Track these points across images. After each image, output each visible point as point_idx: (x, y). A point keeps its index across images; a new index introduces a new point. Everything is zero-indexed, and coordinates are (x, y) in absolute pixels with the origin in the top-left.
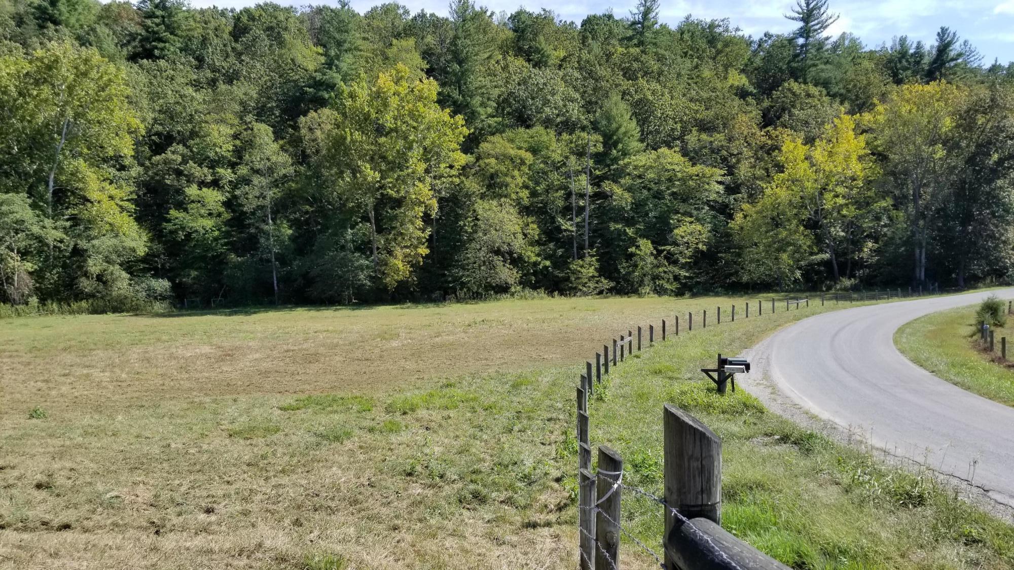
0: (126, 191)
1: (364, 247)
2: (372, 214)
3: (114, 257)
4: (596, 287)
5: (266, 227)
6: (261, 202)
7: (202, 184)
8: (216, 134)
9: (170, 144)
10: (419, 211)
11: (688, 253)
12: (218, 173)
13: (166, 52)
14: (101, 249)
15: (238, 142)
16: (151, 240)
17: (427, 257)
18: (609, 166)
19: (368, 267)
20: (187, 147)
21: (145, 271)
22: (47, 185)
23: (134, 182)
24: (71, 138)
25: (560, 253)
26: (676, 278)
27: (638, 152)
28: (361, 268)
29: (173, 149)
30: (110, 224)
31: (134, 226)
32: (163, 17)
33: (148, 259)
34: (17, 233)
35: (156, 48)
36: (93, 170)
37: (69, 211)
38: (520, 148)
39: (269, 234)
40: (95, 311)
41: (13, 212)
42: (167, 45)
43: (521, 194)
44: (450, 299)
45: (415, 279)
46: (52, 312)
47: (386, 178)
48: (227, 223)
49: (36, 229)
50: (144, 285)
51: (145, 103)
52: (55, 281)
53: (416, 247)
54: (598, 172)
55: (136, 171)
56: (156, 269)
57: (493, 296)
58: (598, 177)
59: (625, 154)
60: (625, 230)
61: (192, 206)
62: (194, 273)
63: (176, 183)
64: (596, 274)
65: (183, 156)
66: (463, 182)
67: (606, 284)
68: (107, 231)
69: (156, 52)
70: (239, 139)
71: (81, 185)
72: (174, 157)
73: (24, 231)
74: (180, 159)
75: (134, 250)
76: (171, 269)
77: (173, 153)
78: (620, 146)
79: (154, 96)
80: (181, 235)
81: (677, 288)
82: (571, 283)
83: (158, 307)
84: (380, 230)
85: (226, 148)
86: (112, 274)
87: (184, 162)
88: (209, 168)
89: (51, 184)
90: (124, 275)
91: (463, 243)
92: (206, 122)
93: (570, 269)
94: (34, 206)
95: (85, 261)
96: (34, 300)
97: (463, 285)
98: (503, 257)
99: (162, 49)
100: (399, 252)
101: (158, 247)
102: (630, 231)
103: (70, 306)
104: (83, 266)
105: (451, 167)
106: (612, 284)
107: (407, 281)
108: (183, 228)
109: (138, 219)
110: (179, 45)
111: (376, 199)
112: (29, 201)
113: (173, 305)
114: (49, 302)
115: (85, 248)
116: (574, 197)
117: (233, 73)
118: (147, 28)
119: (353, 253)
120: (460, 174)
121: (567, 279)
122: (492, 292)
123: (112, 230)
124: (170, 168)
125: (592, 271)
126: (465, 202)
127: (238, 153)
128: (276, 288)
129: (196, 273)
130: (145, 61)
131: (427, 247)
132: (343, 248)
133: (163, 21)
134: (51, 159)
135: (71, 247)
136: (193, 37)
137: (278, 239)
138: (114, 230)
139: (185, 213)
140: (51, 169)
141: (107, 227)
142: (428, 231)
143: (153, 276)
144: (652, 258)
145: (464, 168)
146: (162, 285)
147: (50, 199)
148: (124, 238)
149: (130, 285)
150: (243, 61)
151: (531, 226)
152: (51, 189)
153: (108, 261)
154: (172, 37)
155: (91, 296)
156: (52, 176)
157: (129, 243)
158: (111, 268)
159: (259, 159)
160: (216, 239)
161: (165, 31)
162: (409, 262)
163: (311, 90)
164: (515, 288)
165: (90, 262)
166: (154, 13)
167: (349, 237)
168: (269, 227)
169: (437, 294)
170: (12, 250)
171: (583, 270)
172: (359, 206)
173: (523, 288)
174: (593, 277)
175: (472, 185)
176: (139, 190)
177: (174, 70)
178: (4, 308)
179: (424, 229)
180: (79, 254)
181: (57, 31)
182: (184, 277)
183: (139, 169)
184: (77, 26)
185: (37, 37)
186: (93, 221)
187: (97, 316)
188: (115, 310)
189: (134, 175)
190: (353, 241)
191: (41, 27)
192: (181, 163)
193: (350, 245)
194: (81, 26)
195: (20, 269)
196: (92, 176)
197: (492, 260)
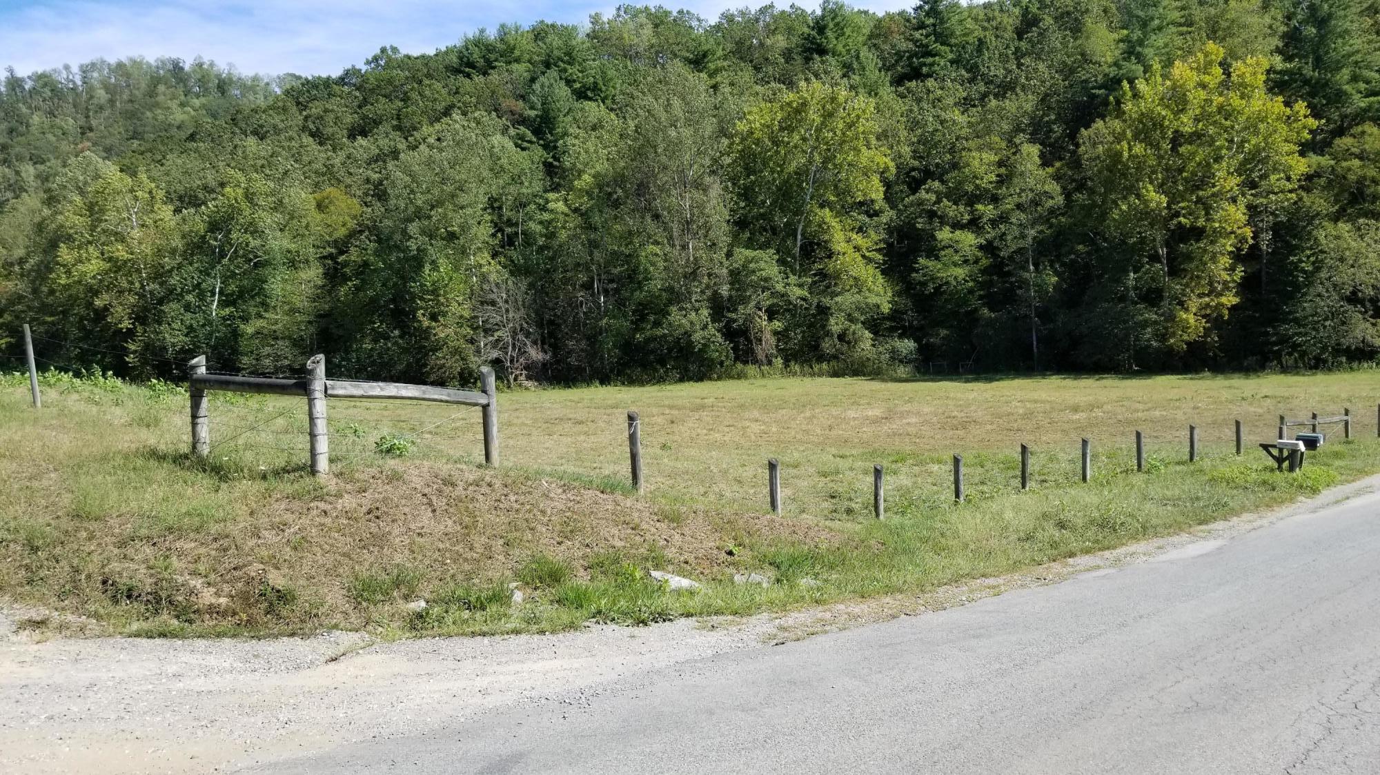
0: (871, 241)
1: (1152, 297)
2: (1163, 251)
3: (856, 314)
5: (1026, 275)
6: (1022, 244)
7: (957, 226)
8: (976, 163)
9: (926, 181)
10: (1229, 245)
12: (977, 210)
13: (936, 68)
14: (844, 307)
15: (1003, 170)
16: (899, 294)
17: (1233, 309)
19: (1156, 322)
20: (942, 182)
21: (892, 330)
22: (795, 238)
23: (884, 229)
24: (819, 184)
28: (1145, 324)
29: (927, 186)
30: (854, 278)
31: (880, 279)
32: (934, 25)
33: (895, 315)
34: (763, 292)
35: (925, 64)
36: (838, 219)
37: (817, 266)
39: (1029, 284)
40: (835, 374)
41: (761, 270)
42: (937, 58)
44: (1271, 368)
45: (1216, 339)
46: (795, 374)
47: (1179, 203)
48: (984, 271)
49: (779, 287)
50: (887, 346)
51: (903, 134)
52: (800, 341)
53: (1220, 294)
55: (888, 215)
56: (903, 328)
61: (943, 253)
62: (943, 332)
63: (928, 227)
65: (938, 194)
66: (1301, 199)
68: (851, 286)
69: (925, 70)
70: (1005, 166)
71: (826, 237)
72: (927, 196)
73: (769, 289)
74: (934, 198)
75: (878, 306)
76: (921, 328)
77: (928, 191)
79: (914, 125)
80: (931, 287)
83: (902, 371)
84: (1174, 272)
85: (988, 179)
86: (854, 333)
87: (938, 201)
88: (966, 205)
89: (799, 237)
90: (867, 334)
91: (1297, 287)
92: (970, 150)
94: (781, 262)
95: (827, 320)
96: (779, 362)
97: (1295, 346)
98: (1363, 306)
99: (932, 65)
100: (1194, 304)
101: (908, 303)
103: (812, 368)
104: (825, 326)
105: (1288, 179)
107: (1205, 343)
108: (933, 279)
109: (883, 272)
110: (951, 56)
111: (1168, 230)
112: (776, 257)
113: (918, 369)
114: (793, 363)
115: (828, 305)
117: (1010, 82)
118: (915, 42)
119: (1136, 303)
120: (1301, 187)
122: (1344, 359)
123: (856, 285)
124: (924, 209)
126: (1305, 227)
127: (1002, 181)
128: (1035, 350)
129: (945, 332)
130: (914, 83)
131: (1237, 294)
132: (1123, 298)
133: (935, 30)
134: (799, 211)
135: (815, 304)
136: (967, 43)
137: (1040, 288)
138: (858, 284)
139: (936, 262)
140: (799, 222)
141: (852, 282)
142: (1239, 273)
143: (901, 337)
145: (1309, 178)
146: (907, 346)
147: (798, 255)
148: (867, 294)
149: (874, 345)
150: (1023, 64)
152: (799, 244)
153: (850, 318)
154: (943, 48)
155: (835, 357)
156: (801, 228)
157: (873, 300)
158: (853, 327)
159: (1018, 191)
160: (971, 291)
161: (935, 42)
162: (1205, 316)
163: (1102, 91)
165: (832, 321)
166: (923, 23)
167: (1131, 283)
168: (1030, 274)
169: (1251, 360)
170: (760, 309)
172: (1142, 241)
175: (1318, 202)
176: (890, 237)
177: (942, 89)
178: (751, 369)
179: (1232, 269)
180: (824, 311)
181: (823, 62)
182: (932, 336)
183: (891, 214)
184: (844, 53)
185: (803, 72)
186: (837, 276)
187: (835, 379)
188: (856, 373)
189: (885, 221)
190: (1136, 288)
191: (808, 60)
192: (935, 203)
193: (1132, 293)
194: (849, 51)
195: (767, 329)
196: (838, 227)
197: (1346, 312)
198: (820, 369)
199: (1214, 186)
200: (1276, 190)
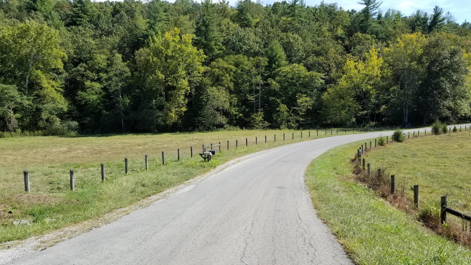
0: (59, 83)
1: (161, 108)
2: (163, 93)
3: (53, 112)
4: (263, 125)
5: (119, 99)
6: (117, 88)
7: (92, 80)
8: (99, 58)
10: (183, 92)
11: (304, 110)
12: (100, 75)
13: (82, 22)
14: (48, 109)
15: (109, 62)
16: (71, 104)
17: (185, 112)
18: (271, 71)
19: (162, 116)
20: (86, 64)
21: (69, 118)
22: (25, 81)
23: (64, 80)
24: (35, 60)
25: (247, 110)
26: (298, 121)
27: (285, 65)
28: (159, 117)
29: (81, 65)
30: (52, 98)
31: (63, 98)
32: (81, 7)
33: (70, 112)
34: (11, 102)
35: (78, 20)
36: (44, 75)
37: (36, 92)
38: (231, 64)
39: (120, 102)
40: (45, 135)
41: (10, 93)
42: (83, 19)
43: (229, 85)
44: (196, 130)
45: (181, 121)
46: (27, 135)
47: (168, 78)
48: (103, 97)
49: (19, 100)
50: (67, 124)
51: (70, 45)
52: (28, 122)
53: (181, 108)
54: (266, 75)
55: (65, 75)
56: (73, 117)
57: (216, 129)
58: (266, 76)
59: (279, 66)
60: (276, 100)
61: (88, 90)
62: (88, 119)
63: (81, 80)
64: (263, 120)
65: (85, 68)
66: (203, 79)
67: (267, 124)
68: (51, 101)
69: (78, 22)
70: (109, 60)
71: (39, 81)
72: (81, 69)
73: (14, 101)
74: (83, 70)
75: (62, 109)
76: (80, 117)
77: (81, 67)
78: (277, 63)
79: (74, 42)
80: (83, 102)
81: (297, 126)
82: (252, 123)
83: (73, 133)
84: (167, 100)
85: (104, 65)
86: (52, 119)
87: (85, 71)
88: (96, 73)
89: (27, 81)
90: (58, 119)
91: (202, 106)
92: (96, 53)
93: (251, 118)
94: (19, 90)
95: (41, 113)
96: (19, 130)
97: (202, 124)
98: (220, 112)
99: (81, 21)
100: (174, 110)
101: (74, 107)
102: (279, 101)
103: (34, 133)
104: (40, 116)
105: (199, 73)
106: (269, 124)
107: (177, 123)
108: (84, 99)
109: (64, 96)
110: (88, 19)
111: (165, 86)
112: (17, 88)
113: (79, 132)
114: (25, 131)
115: (41, 108)
116: (254, 85)
117: (110, 31)
118: (74, 12)
119: (156, 110)
120: (202, 76)
121: (250, 122)
123: (53, 100)
124: (80, 73)
125: (261, 118)
126: (204, 88)
127: (108, 65)
128: (123, 125)
129: (90, 119)
130: (74, 27)
131: (186, 108)
132: (152, 108)
133: (81, 9)
134: (27, 70)
135: (35, 107)
136: (94, 15)
137: (124, 104)
139: (85, 93)
140: (27, 74)
142: (186, 101)
143: (72, 120)
144: (287, 112)
145: (205, 73)
146: (74, 124)
147: (27, 87)
148: (58, 104)
149: (61, 124)
150: (114, 26)
151: (234, 98)
152: (27, 83)
153: (51, 113)
154: (85, 16)
155: (44, 128)
156: (28, 77)
157: (60, 106)
158: (52, 116)
159: (115, 69)
160: (99, 104)
161: (82, 13)
162: (177, 114)
163: (142, 39)
164: (226, 125)
165: (43, 114)
166: (77, 5)
167: (154, 103)
169: (190, 128)
170: (10, 109)
171: (257, 118)
172: (157, 89)
173: (230, 125)
174: (261, 121)
175: (207, 80)
176: (66, 83)
177: (85, 30)
178: (6, 134)
179: (184, 100)
180: (39, 110)
181: (36, 14)
182: (84, 120)
183: (66, 74)
185: (27, 16)
186: (44, 96)
187: (45, 137)
188: (53, 134)
189: (64, 77)
190: (155, 105)
191: (29, 12)
192: (84, 71)
193: (154, 107)
194: (46, 11)
195: (13, 117)
196: (44, 77)
197: (215, 113)
198: (38, 133)
199: (178, 73)
200: (196, 76)
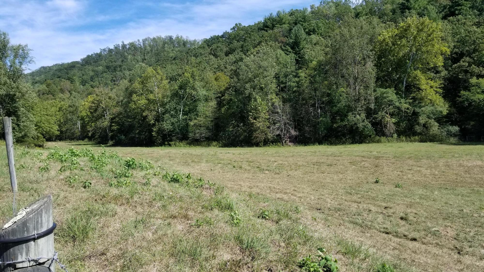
0: (437, 84)
3: (432, 116)
7: (479, 76)
9: (462, 58)
13: (462, 11)
14: (426, 112)
16: (450, 107)
20: (471, 58)
21: (446, 122)
22: (403, 84)
23: (443, 79)
24: (414, 60)
29: (463, 60)
30: (430, 100)
31: (442, 100)
33: (448, 116)
34: (389, 106)
35: (457, 10)
36: (423, 75)
37: (412, 95)
40: (422, 141)
41: (388, 97)
42: (463, 7)
46: (403, 141)
49: (397, 104)
50: (445, 129)
51: (450, 39)
52: (405, 127)
55: (444, 73)
56: (452, 121)
61: (473, 88)
62: (472, 123)
63: (464, 77)
65: (469, 62)
68: (429, 103)
69: (457, 12)
71: (418, 83)
72: (464, 64)
73: (392, 105)
74: (467, 64)
75: (441, 112)
76: (461, 121)
77: (464, 62)
79: (455, 34)
80: (466, 104)
83: (452, 140)
86: (430, 123)
87: (470, 65)
89: (405, 83)
90: (436, 124)
94: (397, 94)
95: (418, 117)
96: (395, 135)
99: (460, 10)
101: (453, 110)
103: (410, 138)
104: (417, 120)
108: (467, 100)
109: (444, 97)
110: (469, 6)
112: (395, 91)
113: (460, 139)
114: (402, 136)
115: (418, 111)
118: (452, 1)
123: (431, 103)
124: (462, 70)
129: (474, 123)
130: (452, 18)
134: (405, 72)
135: (412, 111)
138: (432, 103)
139: (469, 92)
140: (405, 76)
141: (429, 101)
143: (451, 125)
146: (455, 129)
147: (404, 90)
148: (437, 106)
149: (439, 129)
152: (404, 86)
153: (429, 117)
154: (466, 2)
155: (420, 134)
156: (405, 79)
157: (439, 109)
158: (430, 121)
165: (420, 118)
170: (387, 114)
176: (445, 82)
177: (465, 19)
178: (383, 139)
180: (415, 114)
181: (409, 13)
182: (467, 125)
183: (445, 72)
184: (418, 8)
185: (401, 17)
186: (422, 99)
187: (422, 143)
188: (431, 141)
189: (443, 75)
191: (403, 12)
192: (468, 67)
194: (420, 8)
195: (390, 121)
196: (423, 77)
198: (415, 139)
